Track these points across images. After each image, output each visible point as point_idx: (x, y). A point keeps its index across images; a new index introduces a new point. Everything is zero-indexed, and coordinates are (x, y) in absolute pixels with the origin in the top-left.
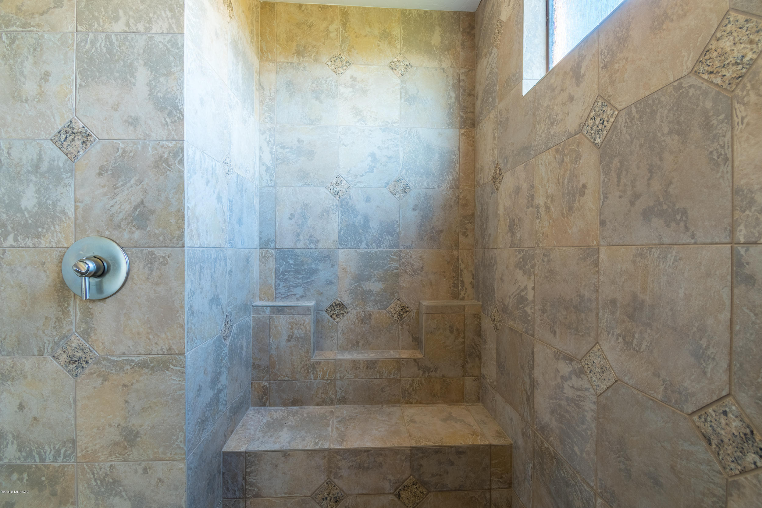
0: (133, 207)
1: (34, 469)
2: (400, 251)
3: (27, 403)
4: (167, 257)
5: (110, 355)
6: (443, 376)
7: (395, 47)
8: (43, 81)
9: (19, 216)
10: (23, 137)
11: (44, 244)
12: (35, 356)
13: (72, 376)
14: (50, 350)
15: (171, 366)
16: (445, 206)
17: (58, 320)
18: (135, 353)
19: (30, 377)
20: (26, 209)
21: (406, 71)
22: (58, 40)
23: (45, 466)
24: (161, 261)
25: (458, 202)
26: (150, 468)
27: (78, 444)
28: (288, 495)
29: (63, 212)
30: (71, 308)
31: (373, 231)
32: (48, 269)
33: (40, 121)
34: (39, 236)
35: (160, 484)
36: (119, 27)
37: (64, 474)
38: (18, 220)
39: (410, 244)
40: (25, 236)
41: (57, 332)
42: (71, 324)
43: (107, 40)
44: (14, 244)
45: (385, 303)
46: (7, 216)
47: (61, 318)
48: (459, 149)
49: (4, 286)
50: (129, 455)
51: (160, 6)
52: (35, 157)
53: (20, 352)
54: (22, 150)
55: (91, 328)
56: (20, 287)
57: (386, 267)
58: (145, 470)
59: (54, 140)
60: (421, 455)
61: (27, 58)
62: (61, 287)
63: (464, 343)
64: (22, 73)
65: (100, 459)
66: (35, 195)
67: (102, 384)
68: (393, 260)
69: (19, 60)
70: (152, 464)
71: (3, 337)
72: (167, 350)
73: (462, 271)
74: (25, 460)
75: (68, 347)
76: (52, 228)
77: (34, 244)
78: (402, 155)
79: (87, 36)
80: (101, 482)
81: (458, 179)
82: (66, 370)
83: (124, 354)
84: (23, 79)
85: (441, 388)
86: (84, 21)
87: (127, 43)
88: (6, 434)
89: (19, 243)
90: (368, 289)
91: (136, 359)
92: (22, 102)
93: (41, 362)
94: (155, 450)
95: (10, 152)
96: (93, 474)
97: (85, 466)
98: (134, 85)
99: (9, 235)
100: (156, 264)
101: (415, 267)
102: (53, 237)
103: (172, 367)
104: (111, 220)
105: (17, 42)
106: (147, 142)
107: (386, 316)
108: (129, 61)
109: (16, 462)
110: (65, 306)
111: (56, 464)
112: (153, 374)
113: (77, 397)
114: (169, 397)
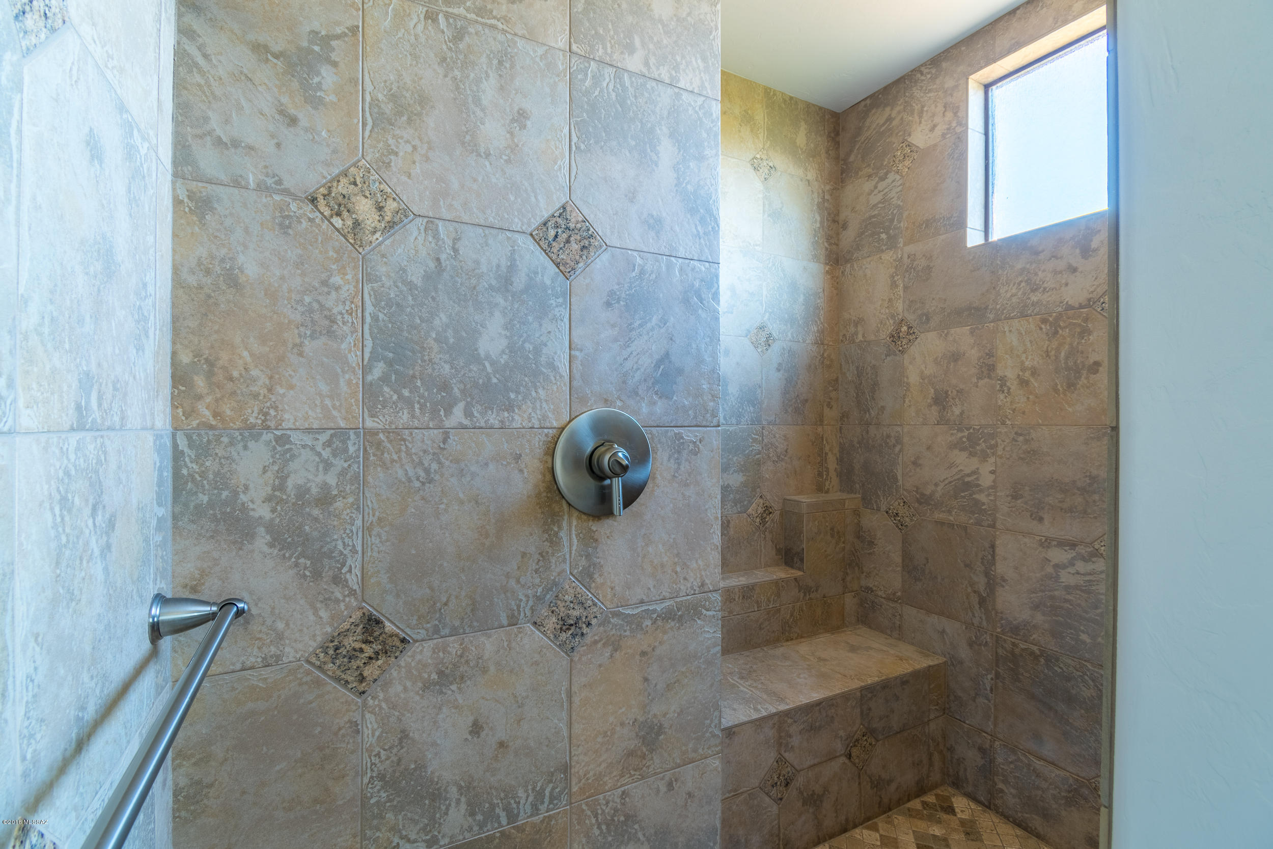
0: (654, 362)
1: (497, 840)
2: (763, 428)
3: (488, 718)
4: (698, 443)
5: (622, 606)
6: (824, 597)
7: (758, 138)
8: (515, 125)
9: (475, 369)
10: (482, 222)
11: (519, 422)
12: (503, 627)
13: (566, 653)
14: (528, 613)
15: (703, 610)
16: (810, 366)
17: (542, 556)
18: (658, 598)
19: (492, 669)
20: (488, 357)
21: (770, 174)
22: (541, 58)
23: (518, 828)
24: (690, 448)
25: (823, 362)
26: (676, 780)
27: (573, 770)
28: (733, 794)
29: (552, 366)
30: (562, 534)
31: (733, 399)
32: (526, 467)
33: (512, 198)
34: (510, 408)
35: (689, 800)
36: (634, 63)
37: (550, 831)
38: (474, 377)
39: (773, 418)
40: (486, 408)
41: (542, 579)
42: (564, 561)
43: (618, 80)
44: (466, 422)
45: (746, 503)
46: (452, 368)
47: (547, 552)
48: (824, 291)
49: (445, 501)
50: (648, 767)
51: (689, 48)
52: (504, 263)
53: (475, 624)
54: (479, 247)
55: (594, 565)
56: (477, 502)
57: (747, 451)
58: (670, 786)
59: (536, 237)
60: (870, 695)
61: (488, 76)
62: (548, 497)
63: (844, 549)
64: (477, 101)
65: (607, 788)
66: (503, 332)
67: (611, 656)
68: (755, 440)
69: (472, 75)
70: (680, 773)
71: (444, 599)
72: (699, 587)
73: (826, 454)
74: (481, 828)
75: (559, 602)
76: (534, 394)
77: (502, 422)
78: (765, 293)
79: (587, 65)
80: (608, 825)
81: (823, 332)
82: (555, 644)
83: (642, 602)
84: (479, 113)
85: (822, 613)
86: (582, 36)
87: (646, 95)
88: (445, 790)
89: (475, 419)
90: (726, 484)
91: (658, 608)
92: (479, 155)
93: (513, 636)
94: (684, 748)
95: (457, 246)
96: (596, 816)
97: (584, 807)
98: (657, 165)
99: (456, 404)
100: (685, 452)
101: (779, 450)
102: (534, 409)
103: (704, 612)
104: (624, 382)
105: (467, 39)
106: (672, 259)
107: (747, 521)
108: (649, 125)
109: (464, 839)
110: (555, 531)
111: (537, 817)
112: (682, 628)
113: (573, 688)
114: (701, 661)
